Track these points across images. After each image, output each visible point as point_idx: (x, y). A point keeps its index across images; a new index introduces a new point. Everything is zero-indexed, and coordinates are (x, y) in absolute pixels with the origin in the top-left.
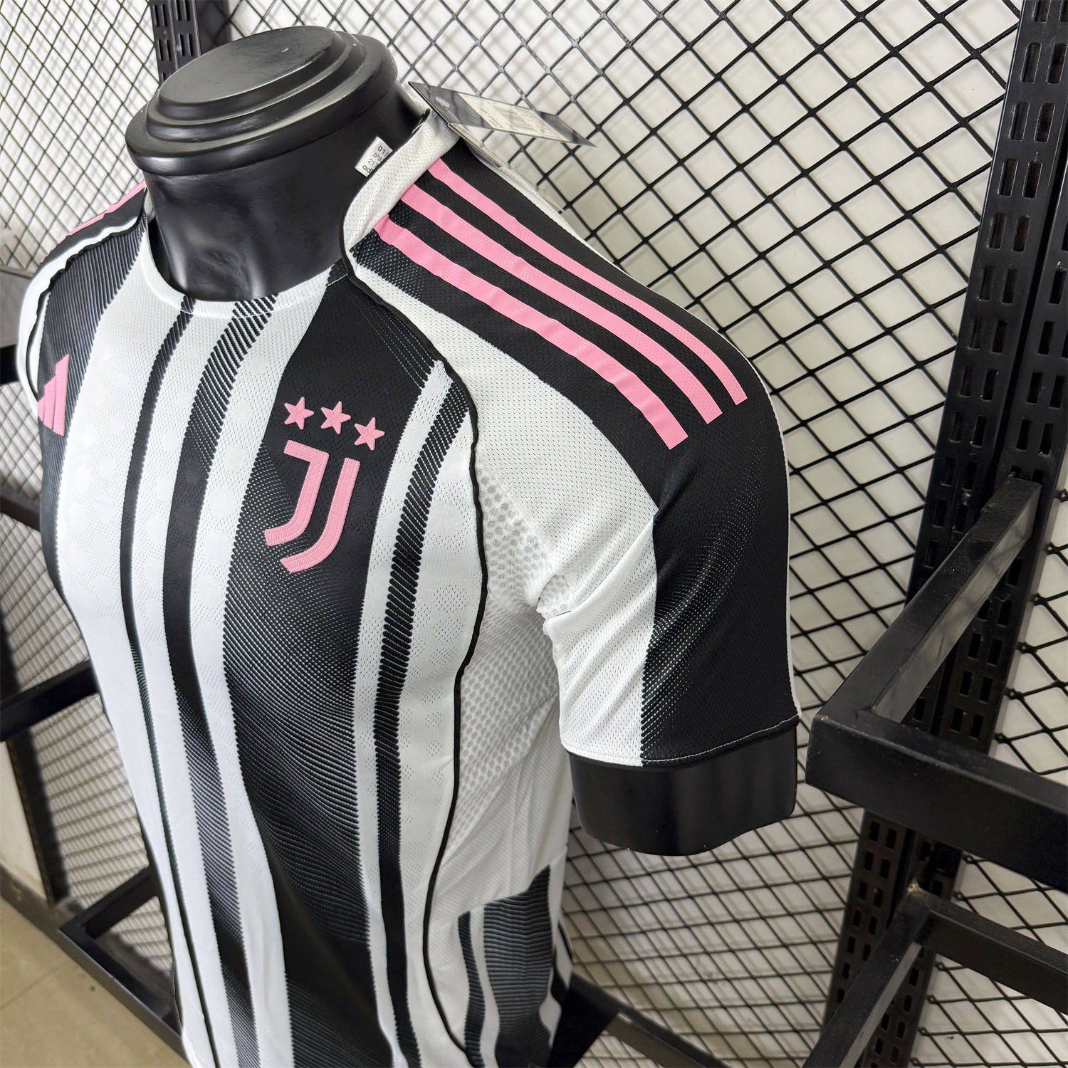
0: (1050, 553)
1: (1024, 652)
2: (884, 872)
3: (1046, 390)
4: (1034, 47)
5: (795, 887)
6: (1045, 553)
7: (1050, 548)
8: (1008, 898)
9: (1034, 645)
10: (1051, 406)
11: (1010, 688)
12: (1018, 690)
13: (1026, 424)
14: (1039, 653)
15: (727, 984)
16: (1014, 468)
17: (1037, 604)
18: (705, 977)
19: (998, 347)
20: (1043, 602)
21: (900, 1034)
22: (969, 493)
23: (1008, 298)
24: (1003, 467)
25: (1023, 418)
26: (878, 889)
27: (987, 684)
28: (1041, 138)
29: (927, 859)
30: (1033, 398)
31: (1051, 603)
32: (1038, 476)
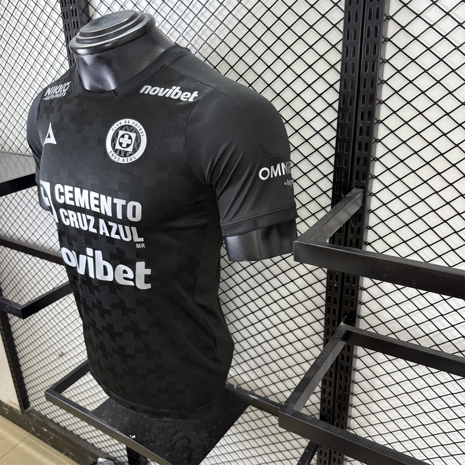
0: (370, 213)
1: (367, 245)
2: (334, 324)
3: (362, 162)
5: (308, 338)
7: (370, 211)
8: (374, 328)
9: (370, 242)
10: (363, 166)
13: (357, 173)
14: (372, 244)
15: (289, 380)
16: (355, 186)
17: (369, 228)
18: (282, 380)
19: (347, 150)
20: (371, 228)
21: (346, 381)
22: (344, 195)
23: (348, 135)
24: (353, 186)
25: (356, 171)
26: (333, 331)
28: (351, 89)
29: (346, 316)
30: (358, 164)
31: (373, 228)
32: (362, 187)
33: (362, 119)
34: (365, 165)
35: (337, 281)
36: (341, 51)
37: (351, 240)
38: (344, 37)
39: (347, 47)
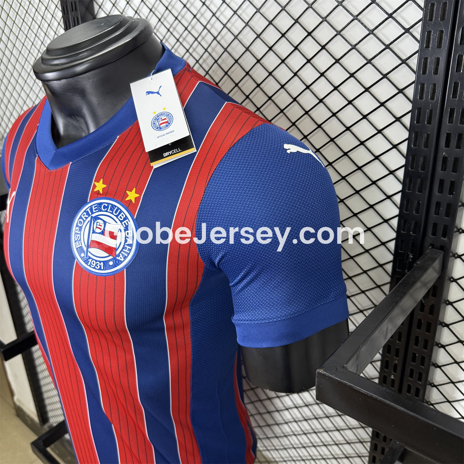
0: (452, 282)
1: (444, 326)
3: (443, 209)
4: (426, 59)
5: (350, 431)
6: (449, 282)
7: (452, 280)
9: (448, 323)
10: (445, 216)
11: (439, 342)
12: (442, 343)
13: (435, 225)
14: (451, 327)
16: (431, 245)
17: (448, 304)
19: (420, 190)
20: (451, 304)
22: (412, 255)
23: (423, 168)
24: (427, 244)
25: (433, 222)
27: (426, 342)
28: (432, 98)
30: (437, 213)
31: (454, 304)
32: (442, 248)
33: (447, 145)
34: (447, 215)
35: (395, 371)
36: (418, 37)
37: (420, 321)
38: (425, 15)
39: (429, 33)
